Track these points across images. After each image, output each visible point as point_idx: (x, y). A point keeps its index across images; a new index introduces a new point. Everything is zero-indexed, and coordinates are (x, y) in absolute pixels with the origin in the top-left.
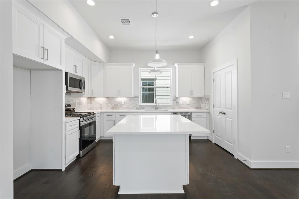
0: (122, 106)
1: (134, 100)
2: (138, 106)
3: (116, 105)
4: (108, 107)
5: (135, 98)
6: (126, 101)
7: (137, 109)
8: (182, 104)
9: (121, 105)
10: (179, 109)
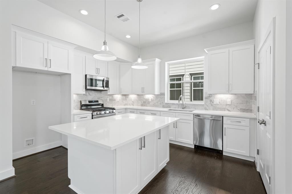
0: (149, 104)
1: (160, 98)
2: (164, 104)
3: (144, 102)
4: (138, 103)
5: (161, 95)
6: (153, 98)
7: (163, 107)
8: (218, 103)
9: (149, 102)
10: (213, 110)
